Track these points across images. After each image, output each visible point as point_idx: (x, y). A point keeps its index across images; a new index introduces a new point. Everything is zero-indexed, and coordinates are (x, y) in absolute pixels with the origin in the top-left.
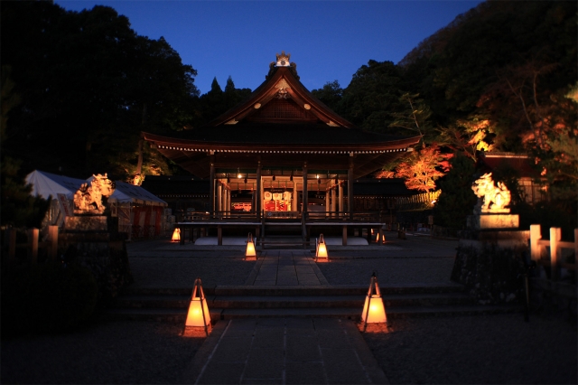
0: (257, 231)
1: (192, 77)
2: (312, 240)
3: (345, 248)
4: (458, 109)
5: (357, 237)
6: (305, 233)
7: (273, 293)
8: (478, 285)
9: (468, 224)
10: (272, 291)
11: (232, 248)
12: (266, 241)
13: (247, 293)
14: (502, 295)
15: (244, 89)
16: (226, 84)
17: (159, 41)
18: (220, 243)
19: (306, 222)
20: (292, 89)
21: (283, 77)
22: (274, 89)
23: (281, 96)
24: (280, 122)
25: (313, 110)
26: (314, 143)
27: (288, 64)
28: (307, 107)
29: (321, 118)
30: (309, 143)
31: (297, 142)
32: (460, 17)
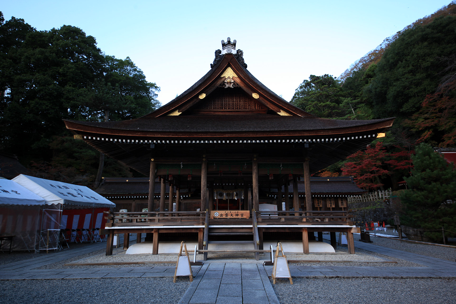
1: (156, 92)
4: (401, 110)
5: (317, 241)
6: (257, 237)
17: (126, 60)
18: (155, 251)
19: (258, 223)
20: (239, 77)
21: (229, 65)
22: (219, 77)
23: (227, 86)
24: (227, 114)
25: (262, 99)
26: (266, 130)
27: (234, 52)
28: (255, 96)
29: (271, 107)
30: (259, 129)
31: (244, 130)
32: (387, 40)
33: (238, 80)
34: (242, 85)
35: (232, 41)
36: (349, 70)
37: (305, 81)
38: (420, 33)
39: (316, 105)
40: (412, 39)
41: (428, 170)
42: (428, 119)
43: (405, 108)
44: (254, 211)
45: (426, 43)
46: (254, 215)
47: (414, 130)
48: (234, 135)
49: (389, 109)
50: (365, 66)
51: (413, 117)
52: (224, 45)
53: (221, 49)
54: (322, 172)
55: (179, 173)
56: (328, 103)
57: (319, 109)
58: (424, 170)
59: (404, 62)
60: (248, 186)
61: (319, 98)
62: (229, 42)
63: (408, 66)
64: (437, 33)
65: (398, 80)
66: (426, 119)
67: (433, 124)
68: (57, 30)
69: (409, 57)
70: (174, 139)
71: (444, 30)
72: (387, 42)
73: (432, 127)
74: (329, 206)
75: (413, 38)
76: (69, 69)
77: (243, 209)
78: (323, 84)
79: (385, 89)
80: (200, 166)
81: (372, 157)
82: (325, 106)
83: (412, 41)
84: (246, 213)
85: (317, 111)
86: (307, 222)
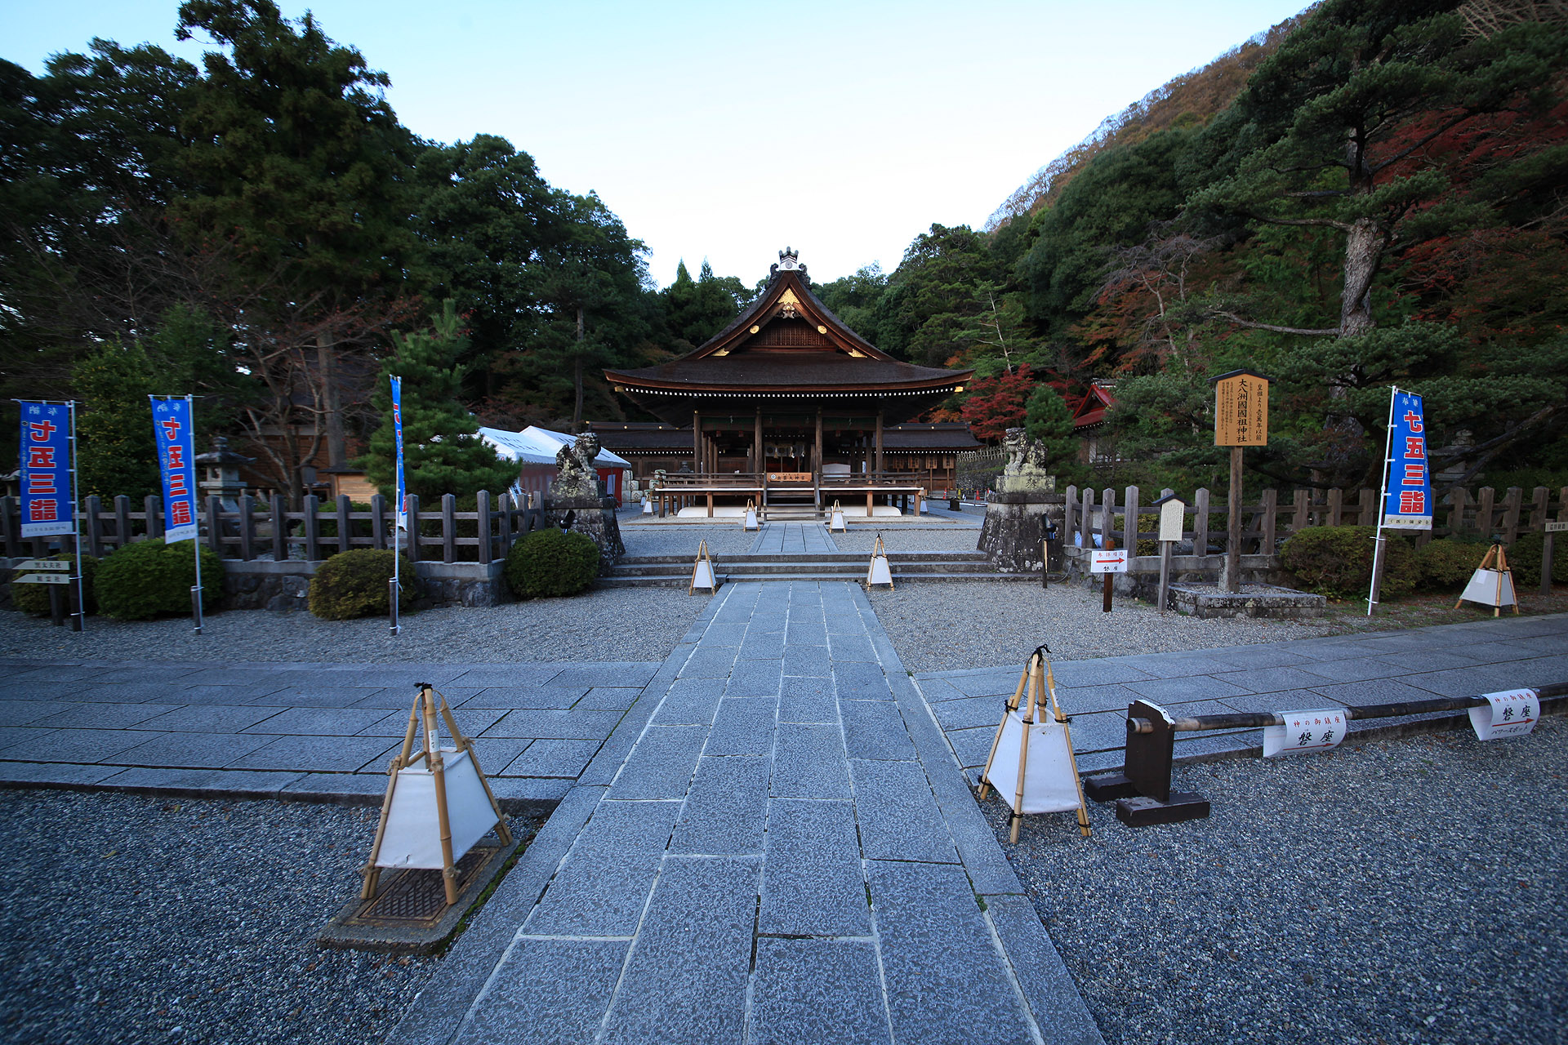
0: (758, 499)
1: (646, 259)
2: (827, 510)
3: (870, 519)
4: (1068, 308)
5: (888, 506)
6: (818, 501)
7: (777, 558)
8: (999, 552)
9: (998, 486)
10: (778, 557)
11: (726, 521)
12: (769, 510)
13: (750, 559)
14: (1027, 563)
15: (729, 279)
16: (700, 271)
17: (590, 199)
18: (711, 515)
19: (820, 485)
20: (801, 303)
21: (789, 287)
22: (776, 304)
23: (786, 315)
24: (786, 352)
25: (830, 334)
26: (831, 382)
27: (795, 267)
28: (822, 330)
29: (842, 345)
30: (824, 382)
31: (808, 382)
32: (1109, 121)
33: (800, 308)
34: (805, 315)
35: (793, 252)
36: (1026, 189)
37: (921, 236)
38: (1119, 165)
39: (936, 287)
40: (1105, 175)
41: (1041, 421)
42: (1105, 325)
43: (1076, 304)
44: (817, 473)
45: (1125, 186)
46: (816, 478)
47: (1082, 344)
48: (795, 389)
49: (1053, 304)
50: (1056, 180)
51: (1084, 323)
52: (782, 257)
53: (778, 262)
54: (935, 410)
55: (729, 428)
56: (956, 285)
57: (939, 296)
58: (1037, 421)
59: (1086, 218)
60: (810, 441)
61: (944, 275)
62: (789, 253)
63: (1091, 228)
64: (1149, 164)
65: (1071, 251)
66: (1103, 326)
67: (1109, 335)
68: (466, 146)
69: (1095, 209)
70: (727, 393)
71: (1160, 161)
72: (1107, 127)
73: (1107, 340)
74: (928, 466)
75: (1107, 172)
76: (503, 227)
77: (802, 471)
78: (953, 246)
79: (1049, 266)
80: (753, 420)
81: (1009, 388)
82: (951, 290)
83: (1104, 179)
84: (807, 476)
85: (936, 300)
86: (874, 484)
